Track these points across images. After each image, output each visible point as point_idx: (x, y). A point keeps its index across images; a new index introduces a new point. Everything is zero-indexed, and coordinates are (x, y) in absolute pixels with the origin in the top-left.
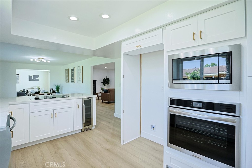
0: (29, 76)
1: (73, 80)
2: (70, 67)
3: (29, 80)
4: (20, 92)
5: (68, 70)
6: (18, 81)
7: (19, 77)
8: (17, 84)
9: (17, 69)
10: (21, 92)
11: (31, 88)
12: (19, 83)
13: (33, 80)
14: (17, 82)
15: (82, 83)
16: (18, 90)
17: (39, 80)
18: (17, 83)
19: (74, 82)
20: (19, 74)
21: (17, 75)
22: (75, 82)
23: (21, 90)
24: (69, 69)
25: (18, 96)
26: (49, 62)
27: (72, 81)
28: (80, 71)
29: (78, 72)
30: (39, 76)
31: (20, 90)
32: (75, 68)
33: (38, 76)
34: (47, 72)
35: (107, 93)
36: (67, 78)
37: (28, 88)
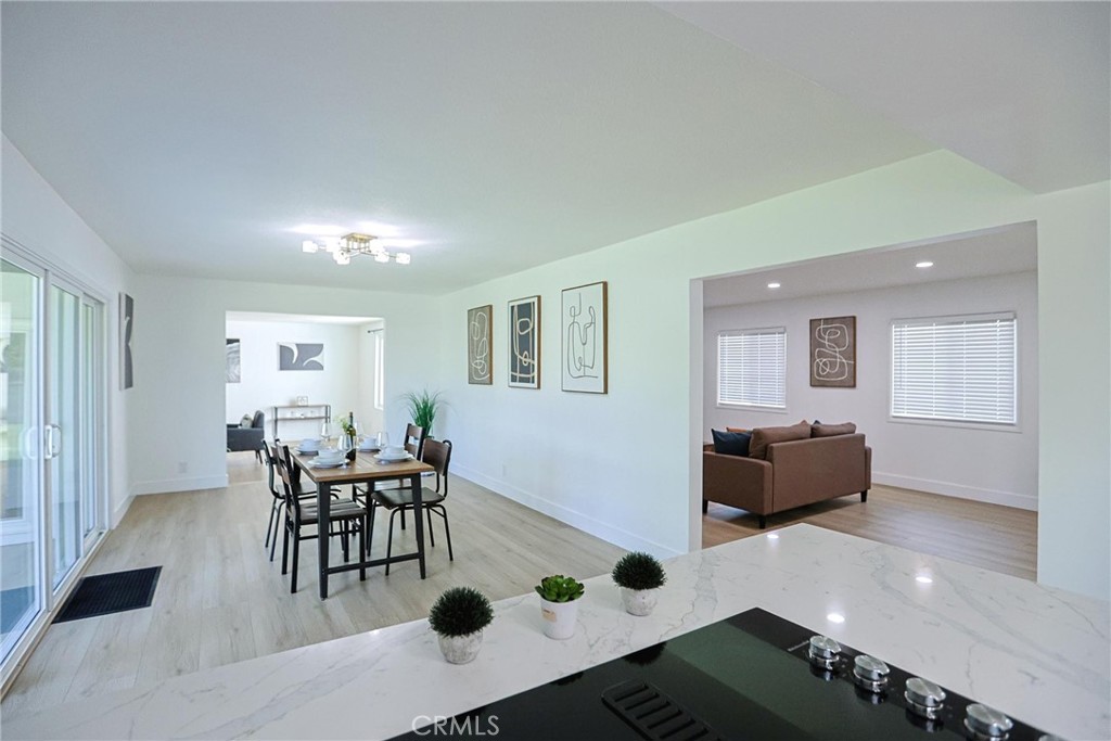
0: (281, 346)
1: (524, 372)
2: (503, 295)
3: (282, 368)
4: (244, 427)
5: (486, 317)
6: (234, 370)
7: (238, 352)
8: (227, 385)
9: (229, 314)
10: (247, 426)
11: (286, 404)
12: (238, 380)
13: (298, 367)
14: (232, 377)
15: (606, 392)
16: (235, 416)
17: (320, 367)
18: (229, 382)
19: (535, 385)
20: (238, 341)
21: (230, 345)
22: (539, 387)
23: (246, 418)
24: (491, 307)
25: (233, 450)
26: (404, 259)
27: (518, 375)
28: (584, 319)
29: (568, 320)
30: (320, 347)
31: (243, 416)
32: (539, 297)
33: (318, 348)
34: (358, 327)
35: (747, 456)
36: (480, 359)
37: (277, 405)
